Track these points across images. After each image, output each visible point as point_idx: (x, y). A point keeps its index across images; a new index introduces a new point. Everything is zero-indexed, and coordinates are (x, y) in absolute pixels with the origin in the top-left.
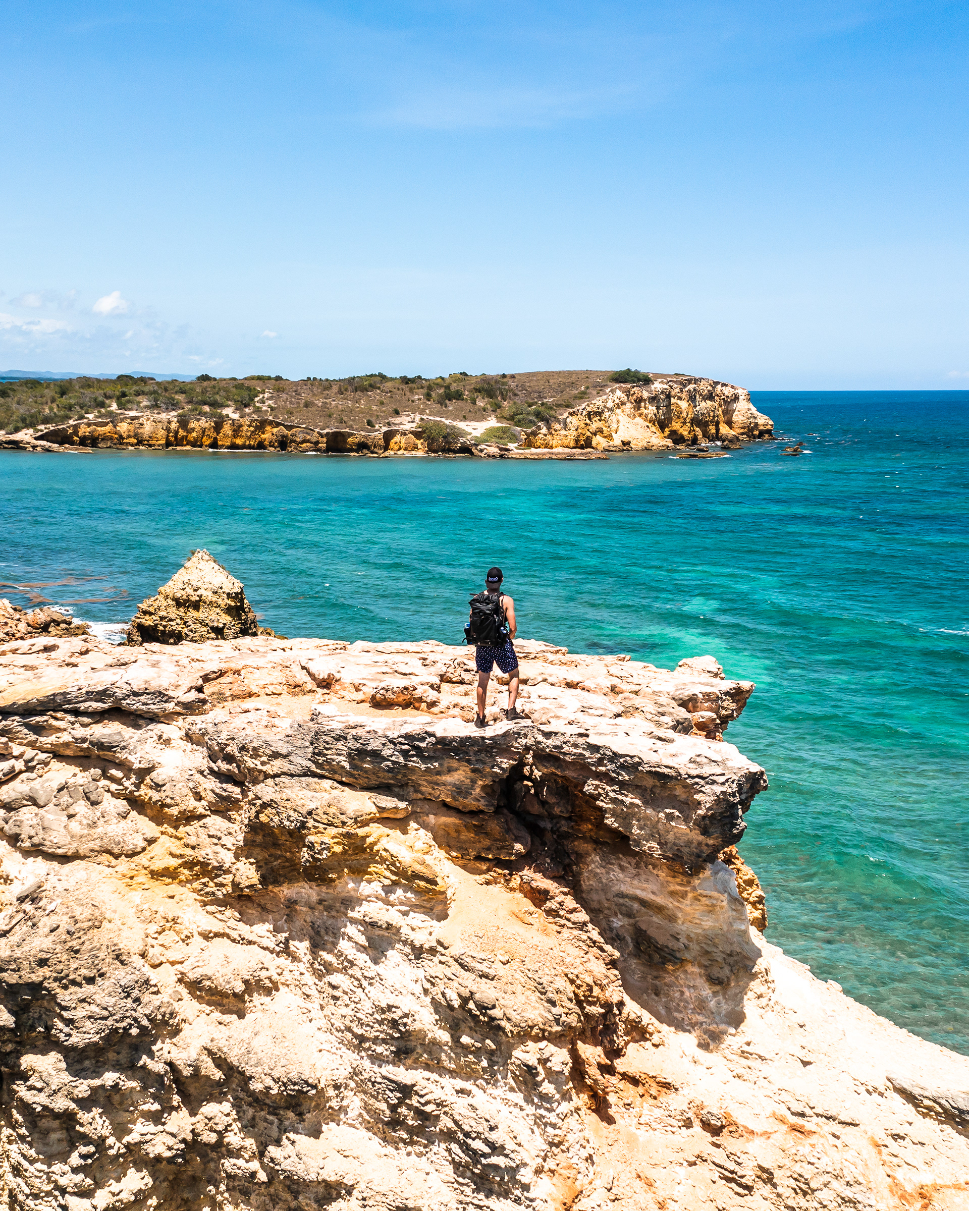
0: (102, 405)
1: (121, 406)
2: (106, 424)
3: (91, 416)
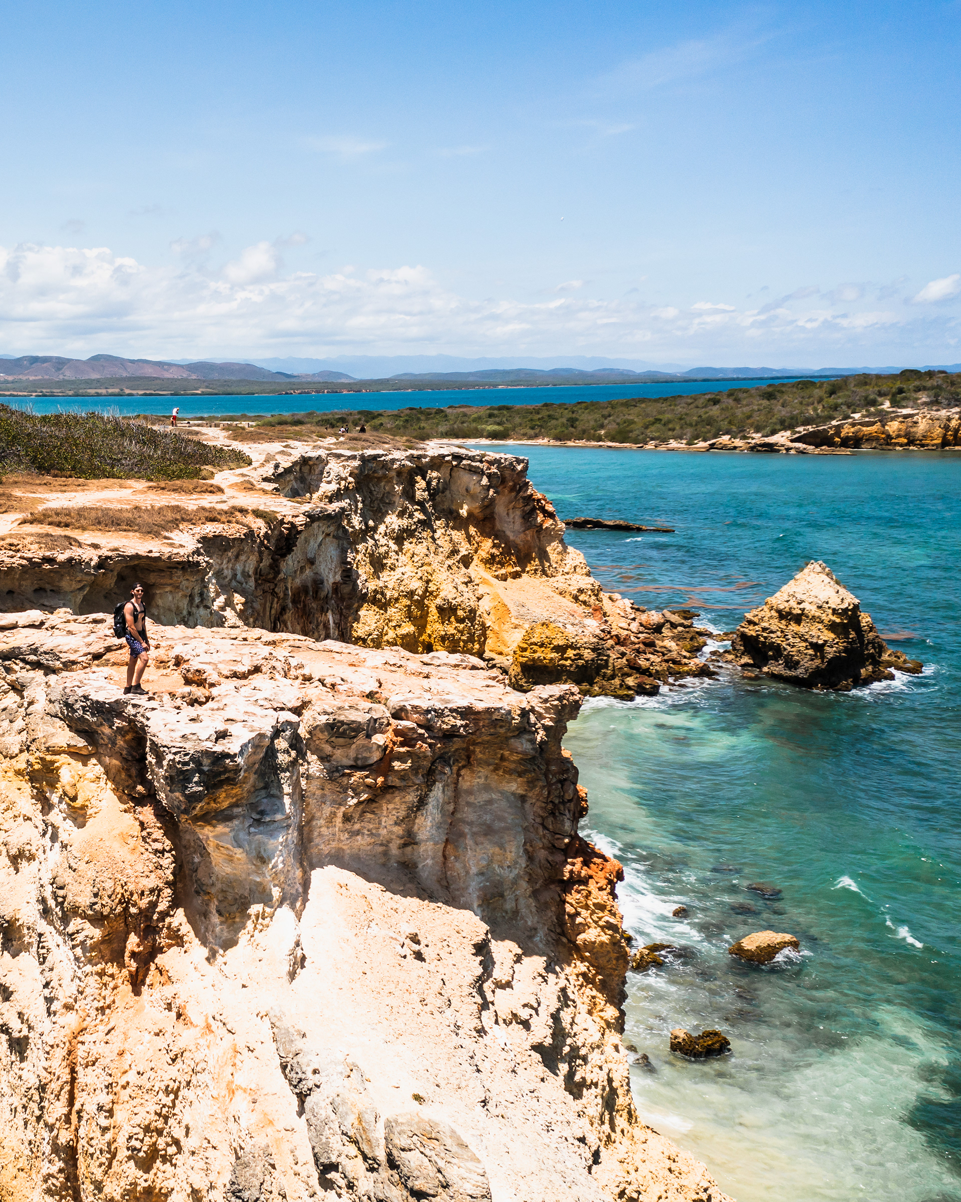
0: (874, 403)
1: (895, 403)
2: (872, 424)
3: (857, 416)
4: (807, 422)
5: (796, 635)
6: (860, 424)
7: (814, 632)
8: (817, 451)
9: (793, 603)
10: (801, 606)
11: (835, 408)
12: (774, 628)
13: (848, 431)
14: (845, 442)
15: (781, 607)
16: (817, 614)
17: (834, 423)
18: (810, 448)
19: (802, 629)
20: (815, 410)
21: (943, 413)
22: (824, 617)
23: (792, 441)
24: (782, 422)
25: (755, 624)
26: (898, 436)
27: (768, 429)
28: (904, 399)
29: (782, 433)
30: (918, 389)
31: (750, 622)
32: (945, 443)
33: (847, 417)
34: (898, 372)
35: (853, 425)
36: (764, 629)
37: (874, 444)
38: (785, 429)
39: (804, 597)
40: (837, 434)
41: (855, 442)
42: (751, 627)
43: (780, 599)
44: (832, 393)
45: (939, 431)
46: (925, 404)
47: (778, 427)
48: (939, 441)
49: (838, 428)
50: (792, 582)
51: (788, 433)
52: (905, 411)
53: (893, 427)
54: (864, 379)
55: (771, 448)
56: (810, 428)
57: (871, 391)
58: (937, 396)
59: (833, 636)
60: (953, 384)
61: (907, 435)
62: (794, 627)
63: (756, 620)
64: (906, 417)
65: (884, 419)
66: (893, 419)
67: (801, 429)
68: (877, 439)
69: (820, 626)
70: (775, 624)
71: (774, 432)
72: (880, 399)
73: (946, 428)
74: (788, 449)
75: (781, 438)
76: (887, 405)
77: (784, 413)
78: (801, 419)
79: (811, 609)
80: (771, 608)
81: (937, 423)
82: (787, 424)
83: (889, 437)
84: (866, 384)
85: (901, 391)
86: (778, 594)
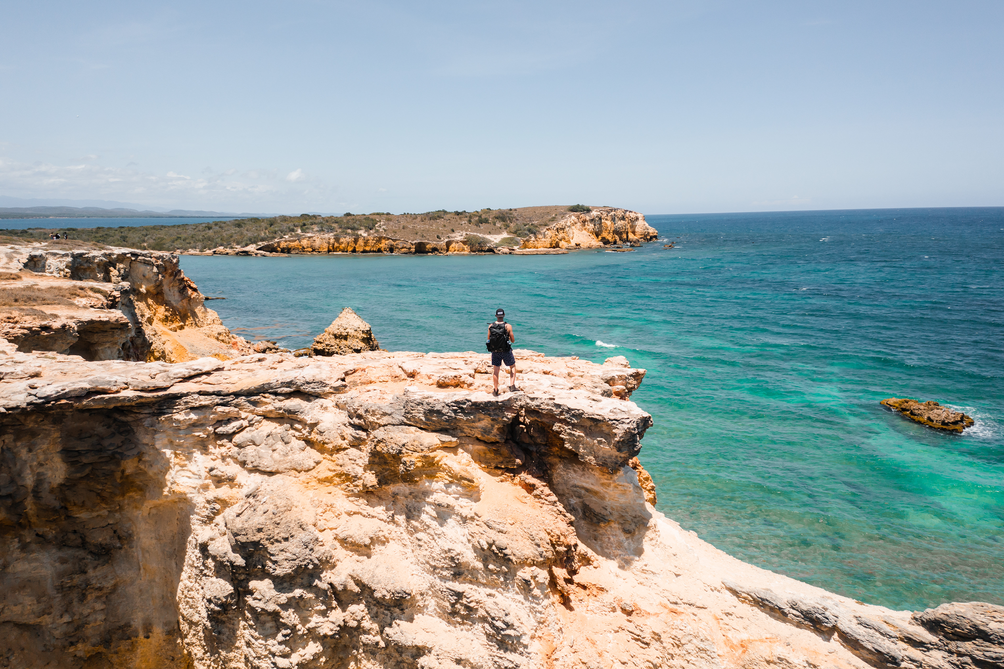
0: (293, 230)
1: (303, 231)
2: (295, 241)
3: (287, 237)
4: (263, 240)
5: (346, 346)
6: (289, 241)
7: (355, 344)
8: (271, 255)
9: (342, 330)
10: (347, 331)
11: (275, 232)
12: (333, 344)
13: (283, 245)
14: (283, 251)
15: (336, 332)
16: (355, 334)
17: (276, 240)
18: (268, 254)
19: (348, 343)
20: (265, 233)
21: (326, 236)
22: (358, 335)
23: (257, 250)
24: (250, 240)
25: (321, 343)
26: (308, 247)
27: (244, 243)
28: (307, 228)
29: (251, 245)
30: (312, 224)
31: (318, 342)
32: (329, 251)
33: (282, 238)
34: (299, 216)
35: (286, 241)
36: (327, 345)
37: (297, 251)
38: (252, 243)
39: (347, 326)
40: (279, 246)
41: (287, 250)
42: (319, 345)
43: (334, 328)
44: (271, 225)
45: (326, 245)
46: (317, 231)
47: (249, 242)
48: (326, 250)
49: (278, 243)
50: (337, 319)
51: (254, 246)
52: (309, 235)
53: (305, 243)
54: (284, 219)
55: (246, 253)
56: (265, 243)
57: (291, 225)
58: (322, 227)
59: (364, 344)
60: (327, 221)
61: (311, 247)
62: (344, 342)
63: (321, 341)
64: (310, 238)
65: (299, 238)
66: (304, 239)
67: (260, 243)
68: (298, 249)
69: (357, 340)
70: (333, 342)
71: (247, 245)
72: (295, 228)
73: (329, 243)
74: (256, 254)
75: (251, 248)
76: (299, 231)
77: (249, 234)
78: (260, 238)
79: (352, 332)
80: (329, 334)
81: (324, 241)
82: (253, 241)
83: (303, 248)
84: (285, 221)
85: (304, 225)
86: (331, 326)
